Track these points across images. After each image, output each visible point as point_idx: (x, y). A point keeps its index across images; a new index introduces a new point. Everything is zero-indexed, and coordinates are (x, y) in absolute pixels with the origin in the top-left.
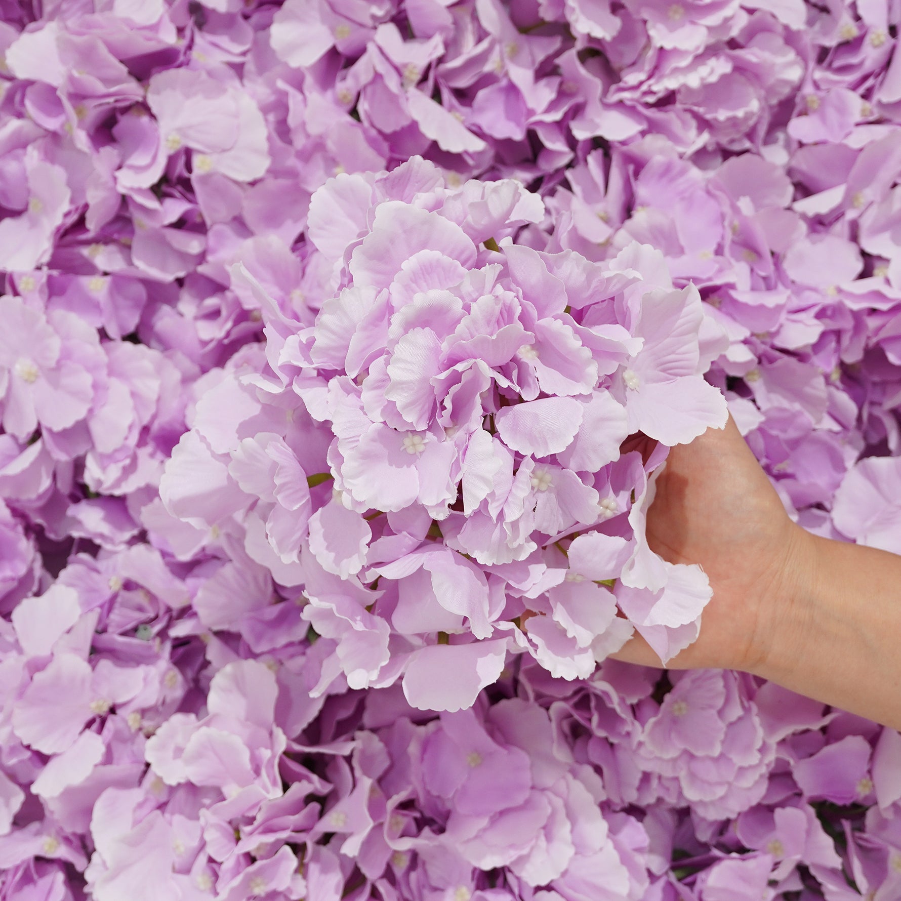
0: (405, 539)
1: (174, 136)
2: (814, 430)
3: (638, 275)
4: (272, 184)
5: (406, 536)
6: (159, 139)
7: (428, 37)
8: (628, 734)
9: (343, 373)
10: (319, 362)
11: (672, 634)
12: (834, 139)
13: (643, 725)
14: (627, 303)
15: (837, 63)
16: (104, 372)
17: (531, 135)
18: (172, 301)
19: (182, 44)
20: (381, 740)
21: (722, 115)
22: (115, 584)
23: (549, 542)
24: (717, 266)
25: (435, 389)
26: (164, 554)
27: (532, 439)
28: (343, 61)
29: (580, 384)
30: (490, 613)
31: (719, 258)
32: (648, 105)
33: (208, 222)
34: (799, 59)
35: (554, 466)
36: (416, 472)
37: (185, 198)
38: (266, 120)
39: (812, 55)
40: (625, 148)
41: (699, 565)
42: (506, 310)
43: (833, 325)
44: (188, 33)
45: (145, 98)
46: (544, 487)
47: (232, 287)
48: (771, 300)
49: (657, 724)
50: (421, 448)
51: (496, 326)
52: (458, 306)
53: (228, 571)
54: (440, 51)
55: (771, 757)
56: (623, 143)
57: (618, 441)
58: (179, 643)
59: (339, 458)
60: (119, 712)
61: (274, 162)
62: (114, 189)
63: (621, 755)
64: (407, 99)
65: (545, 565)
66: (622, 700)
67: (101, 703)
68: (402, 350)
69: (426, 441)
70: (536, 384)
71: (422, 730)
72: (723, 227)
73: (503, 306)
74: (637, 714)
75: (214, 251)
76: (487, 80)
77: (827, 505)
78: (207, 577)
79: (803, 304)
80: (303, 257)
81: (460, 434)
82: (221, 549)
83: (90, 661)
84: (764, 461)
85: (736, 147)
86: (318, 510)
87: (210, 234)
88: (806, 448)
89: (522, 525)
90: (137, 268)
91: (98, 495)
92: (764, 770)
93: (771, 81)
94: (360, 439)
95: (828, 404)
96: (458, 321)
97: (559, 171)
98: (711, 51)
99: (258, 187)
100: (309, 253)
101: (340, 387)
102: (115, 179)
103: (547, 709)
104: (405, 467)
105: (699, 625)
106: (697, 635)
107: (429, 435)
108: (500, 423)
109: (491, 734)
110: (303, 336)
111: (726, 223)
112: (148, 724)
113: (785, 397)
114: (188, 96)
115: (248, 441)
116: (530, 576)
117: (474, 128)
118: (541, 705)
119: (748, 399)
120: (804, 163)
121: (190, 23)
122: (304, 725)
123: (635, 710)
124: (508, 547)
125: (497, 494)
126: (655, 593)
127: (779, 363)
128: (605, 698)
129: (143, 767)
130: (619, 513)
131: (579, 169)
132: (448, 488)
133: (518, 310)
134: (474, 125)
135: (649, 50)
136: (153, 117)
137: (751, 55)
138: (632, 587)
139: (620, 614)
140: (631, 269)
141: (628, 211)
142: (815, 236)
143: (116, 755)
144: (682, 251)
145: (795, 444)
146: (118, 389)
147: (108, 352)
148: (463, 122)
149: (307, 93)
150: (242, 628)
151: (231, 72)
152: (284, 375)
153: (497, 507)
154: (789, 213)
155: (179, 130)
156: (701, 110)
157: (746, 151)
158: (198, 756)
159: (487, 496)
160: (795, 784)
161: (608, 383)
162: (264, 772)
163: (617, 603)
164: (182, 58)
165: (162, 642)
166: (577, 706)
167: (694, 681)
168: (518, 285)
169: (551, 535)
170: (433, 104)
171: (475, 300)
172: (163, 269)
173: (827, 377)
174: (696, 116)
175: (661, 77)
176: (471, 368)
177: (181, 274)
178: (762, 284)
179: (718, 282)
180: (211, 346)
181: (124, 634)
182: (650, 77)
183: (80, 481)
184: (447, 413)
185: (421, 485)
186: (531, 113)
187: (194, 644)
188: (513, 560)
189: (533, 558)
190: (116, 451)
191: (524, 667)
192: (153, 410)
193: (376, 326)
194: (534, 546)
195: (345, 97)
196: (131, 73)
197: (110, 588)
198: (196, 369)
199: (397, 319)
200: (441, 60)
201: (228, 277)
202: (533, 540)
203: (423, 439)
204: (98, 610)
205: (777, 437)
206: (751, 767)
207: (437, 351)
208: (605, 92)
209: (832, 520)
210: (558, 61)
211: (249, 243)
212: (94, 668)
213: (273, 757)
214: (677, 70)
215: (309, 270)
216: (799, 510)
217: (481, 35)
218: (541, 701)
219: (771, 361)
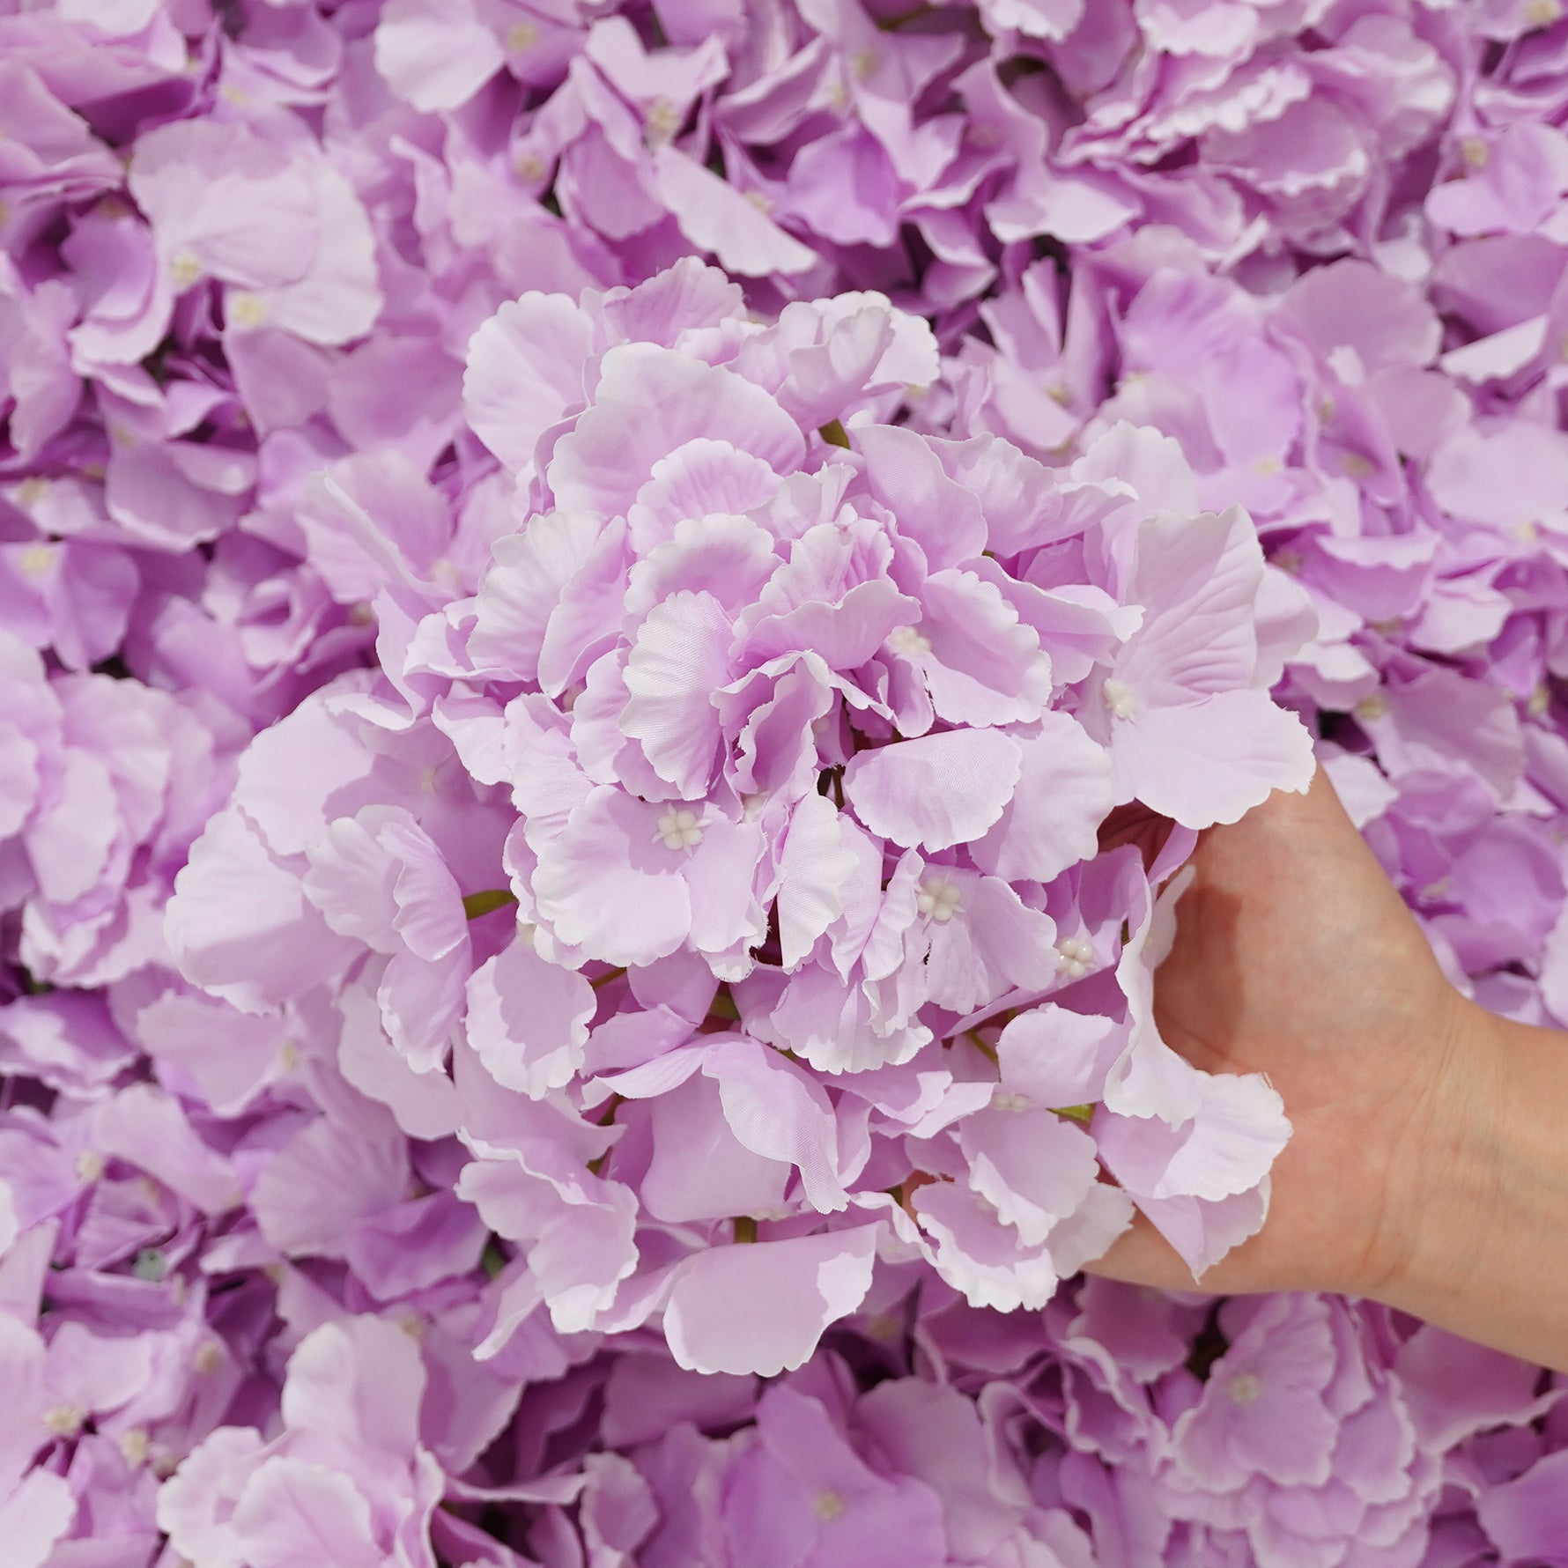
0: (666, 1020)
1: (187, 257)
2: (1499, 814)
3: (1129, 490)
4: (388, 348)
5: (667, 1015)
6: (155, 262)
7: (695, 43)
8: (1141, 1444)
9: (534, 687)
10: (484, 666)
11: (1212, 1213)
12: (1520, 226)
13: (1170, 1425)
14: (1109, 548)
15: (1523, 73)
16: (57, 736)
17: (909, 234)
18: (192, 589)
19: (198, 70)
20: (639, 1471)
21: (1293, 184)
22: (88, 1168)
23: (957, 1029)
24: (1291, 489)
25: (720, 716)
26: (188, 1104)
27: (918, 813)
28: (524, 97)
29: (1015, 700)
30: (841, 1169)
31: (1296, 473)
32: (1143, 168)
33: (260, 428)
34: (1444, 66)
35: (965, 870)
36: (685, 887)
37: (212, 379)
38: (372, 219)
39: (1471, 59)
40: (1098, 256)
41: (1263, 1075)
42: (863, 557)
43: (1531, 601)
44: (209, 48)
45: (125, 181)
46: (944, 913)
47: (312, 558)
48: (1401, 555)
49: (1198, 1422)
50: (694, 837)
51: (843, 585)
52: (764, 547)
53: (317, 1135)
54: (720, 70)
55: (1433, 1483)
56: (1095, 246)
57: (1094, 817)
58: (222, 1284)
59: (528, 858)
60: (105, 1429)
61: (389, 304)
62: (66, 367)
63: (1127, 1486)
64: (655, 170)
65: (949, 1073)
66: (1127, 1375)
67: (65, 1411)
68: (650, 636)
69: (703, 822)
70: (927, 705)
71: (720, 1448)
72: (1302, 409)
73: (857, 549)
74: (1159, 1402)
75: (273, 486)
76: (815, 127)
77: (1531, 965)
78: (277, 1148)
79: (1469, 560)
80: (454, 494)
81: (771, 807)
82: (302, 1092)
83: (41, 1327)
84: (1400, 880)
85: (1324, 247)
86: (485, 961)
87: (266, 452)
88: (1485, 853)
89: (902, 990)
90: (117, 524)
91: (50, 988)
92: (1419, 1510)
93: (1389, 112)
94: (570, 817)
95: (1524, 761)
96: (767, 577)
97: (968, 305)
98: (1266, 56)
99: (360, 354)
100: (465, 485)
101: (528, 716)
102: (69, 346)
103: (975, 1397)
104: (664, 871)
105: (1266, 1195)
106: (1264, 1218)
107: (711, 809)
108: (854, 784)
109: (862, 1452)
110: (454, 616)
111: (1308, 402)
112: (160, 1452)
113: (1437, 749)
114: (212, 174)
115: (345, 824)
116: (922, 1095)
117: (793, 224)
118: (962, 1391)
119: (1363, 757)
120: (1460, 275)
121: (212, 27)
122: (481, 1446)
123: (1154, 1394)
124: (873, 1036)
125: (850, 924)
126: (1175, 1129)
127: (1423, 681)
128: (1091, 1372)
129: (154, 1541)
130: (1098, 969)
131: (1008, 299)
132: (750, 915)
133: (888, 556)
134: (794, 217)
135: (1141, 56)
136: (142, 218)
137: (1346, 61)
138: (1127, 1114)
139: (1105, 1177)
140: (1116, 478)
141: (1108, 381)
142: (1488, 422)
143: (99, 1518)
144: (1219, 460)
145: (1461, 844)
146: (86, 771)
147: (62, 696)
148: (770, 213)
149: (452, 161)
150: (351, 1250)
151: (299, 125)
152: (414, 693)
153: (852, 951)
154: (1432, 378)
155: (197, 244)
156: (1250, 175)
157: (1344, 255)
158: (265, 1517)
159: (827, 929)
160: (1482, 1536)
161: (1072, 698)
162: (399, 1546)
163: (1098, 1152)
164: (197, 99)
165: (188, 1283)
166: (1035, 1390)
167: (1271, 1333)
168: (887, 505)
169: (960, 1012)
170: (709, 179)
171: (800, 536)
172: (172, 525)
173: (1521, 708)
174: (1240, 186)
175: (1167, 111)
176: (792, 670)
177: (208, 534)
178: (1383, 523)
179: (1294, 520)
180: (272, 679)
181: (110, 1269)
182: (1144, 112)
183: (13, 959)
184: (746, 763)
185: (694, 915)
186: (907, 189)
187: (253, 1285)
188: (885, 1064)
189: (924, 1060)
190: (85, 896)
191: (926, 1312)
192: (156, 812)
193: (601, 592)
194: (925, 1036)
195: (530, 168)
196: (95, 132)
197: (79, 1175)
198: (243, 726)
199: (641, 576)
200: (722, 89)
201: (302, 536)
202: (924, 1023)
203: (698, 818)
204: (54, 1223)
205: (1423, 832)
206: (1393, 1505)
207: (723, 638)
208: (1055, 144)
209: (1541, 996)
210: (961, 84)
211: (344, 466)
212: (48, 1341)
213: (419, 1512)
214: (1197, 97)
215: (467, 519)
216: (1474, 976)
217: (802, 36)
218: (962, 1381)
219: (1408, 676)
